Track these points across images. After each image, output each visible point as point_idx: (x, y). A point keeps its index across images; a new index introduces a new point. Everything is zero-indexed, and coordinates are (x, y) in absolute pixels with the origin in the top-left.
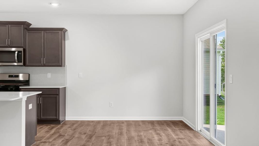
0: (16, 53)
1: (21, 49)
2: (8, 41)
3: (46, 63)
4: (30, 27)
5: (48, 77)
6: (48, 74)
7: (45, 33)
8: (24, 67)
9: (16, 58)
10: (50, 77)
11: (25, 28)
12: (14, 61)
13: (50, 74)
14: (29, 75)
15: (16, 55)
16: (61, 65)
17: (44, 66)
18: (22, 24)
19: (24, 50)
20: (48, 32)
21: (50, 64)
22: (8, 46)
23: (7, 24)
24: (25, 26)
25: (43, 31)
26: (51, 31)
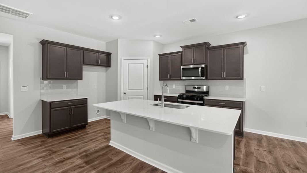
0: (200, 69)
1: (203, 66)
2: (193, 59)
3: (226, 77)
4: (210, 46)
5: (226, 89)
6: (226, 86)
7: (225, 50)
8: (206, 80)
9: (200, 73)
10: (228, 89)
11: (207, 48)
12: (198, 76)
13: (228, 86)
14: (209, 86)
15: (200, 71)
16: (242, 78)
17: (225, 79)
18: (204, 45)
19: (206, 66)
20: (228, 48)
21: (230, 78)
22: (193, 64)
23: (192, 47)
24: (207, 46)
25: (223, 48)
26: (231, 47)
